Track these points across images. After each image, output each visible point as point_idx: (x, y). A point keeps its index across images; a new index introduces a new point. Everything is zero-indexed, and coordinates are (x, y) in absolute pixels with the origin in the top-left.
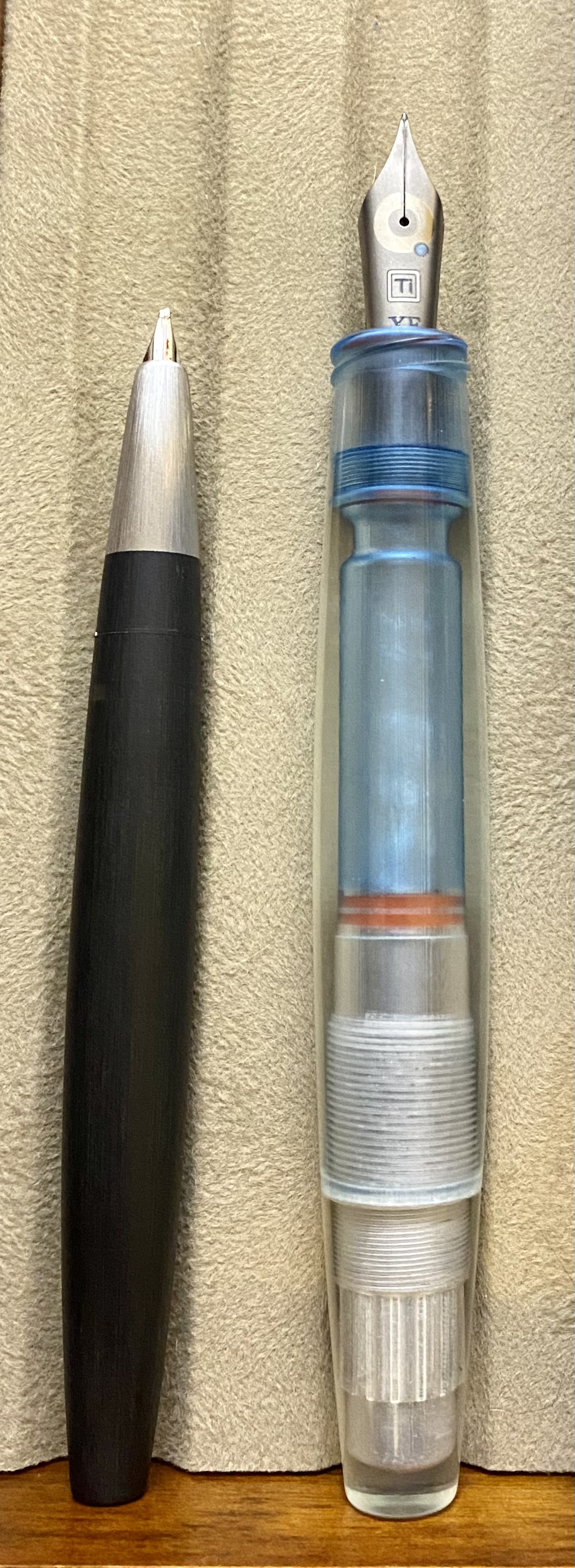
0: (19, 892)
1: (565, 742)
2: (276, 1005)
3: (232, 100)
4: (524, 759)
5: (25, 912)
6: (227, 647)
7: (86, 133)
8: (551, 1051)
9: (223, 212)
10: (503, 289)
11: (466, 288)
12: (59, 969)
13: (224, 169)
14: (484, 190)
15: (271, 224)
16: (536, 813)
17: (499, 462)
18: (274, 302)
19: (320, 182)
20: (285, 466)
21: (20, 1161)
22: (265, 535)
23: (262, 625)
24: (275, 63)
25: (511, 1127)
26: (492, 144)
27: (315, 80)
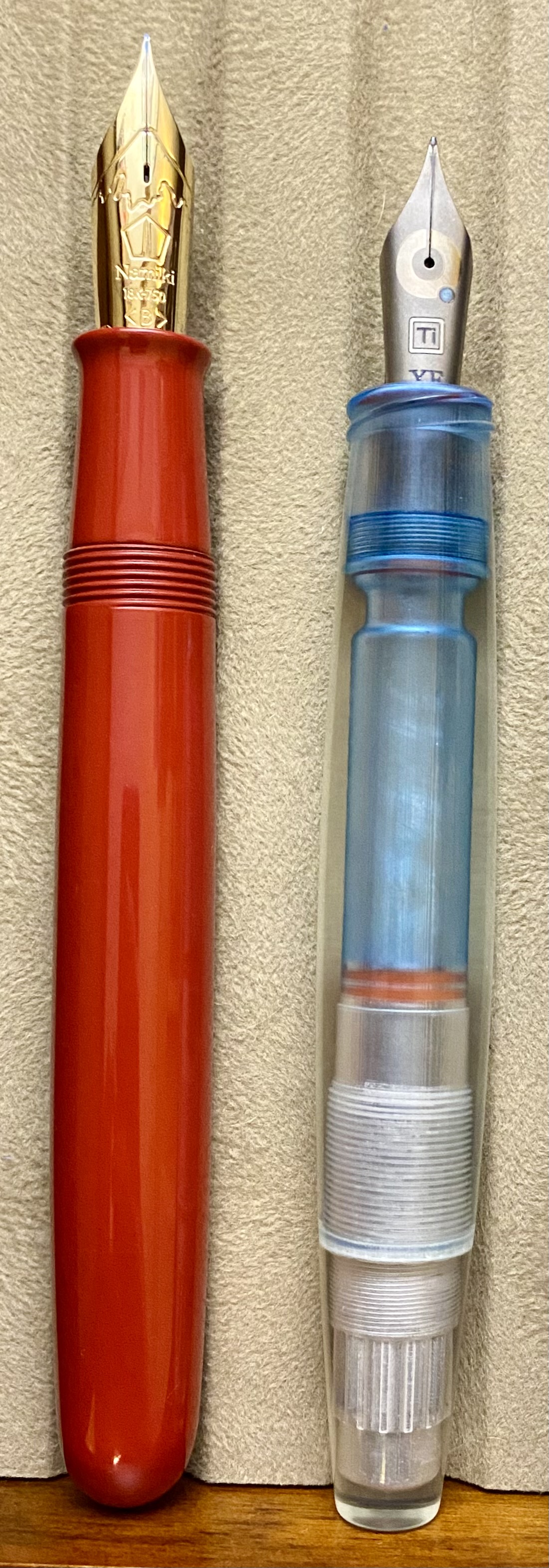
3: (228, 121)
4: (532, 834)
9: (219, 249)
14: (502, 222)
15: (272, 263)
18: (276, 350)
19: (324, 215)
22: (269, 603)
23: (265, 696)
24: (274, 78)
25: (512, 1187)
27: (317, 95)
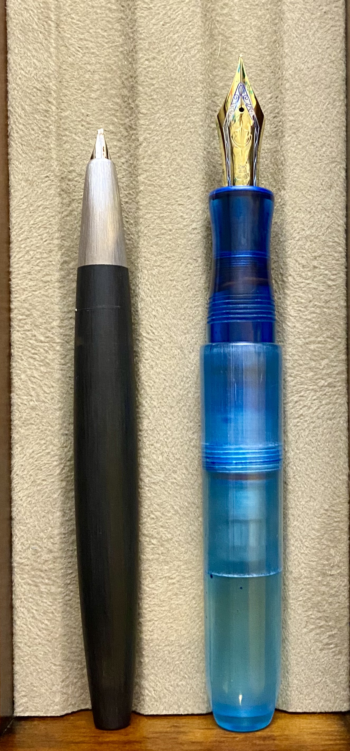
0: (45, 444)
2: (179, 498)
5: (49, 453)
6: (147, 316)
7: (56, 26)
10: (292, 115)
12: (68, 481)
20: (175, 217)
26: (285, 30)
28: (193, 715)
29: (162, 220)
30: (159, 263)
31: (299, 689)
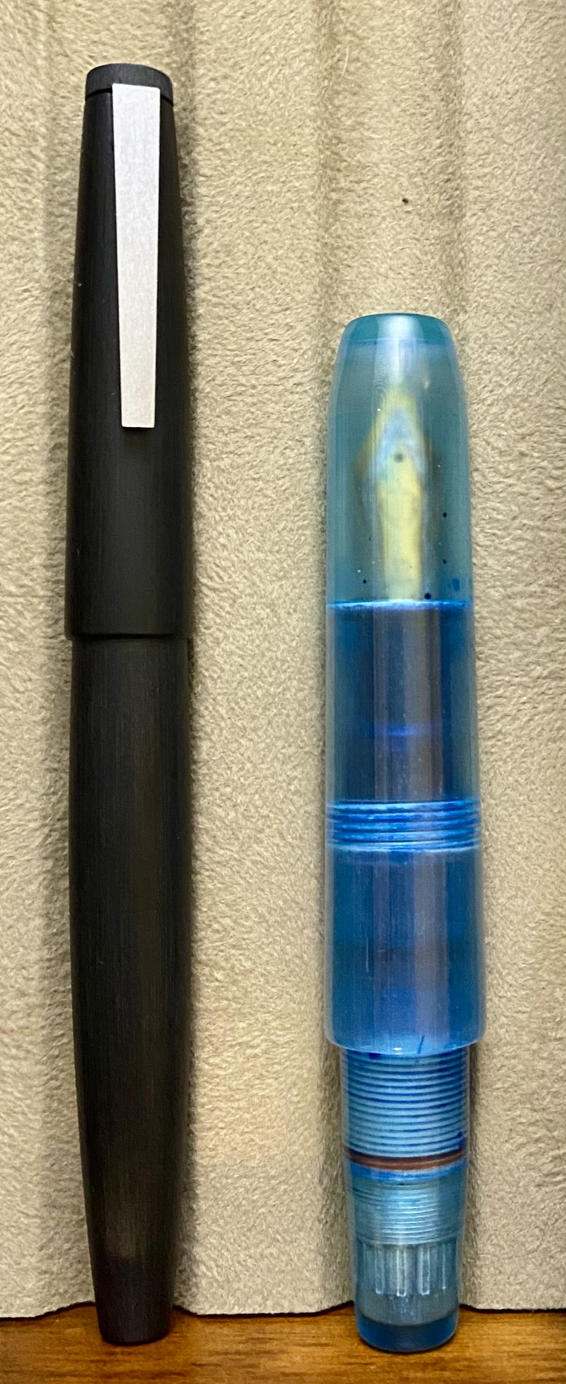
0: (14, 787)
1: (546, 633)
5: (21, 806)
6: (209, 545)
7: (47, 18)
8: (533, 929)
10: (479, 177)
11: (441, 176)
12: (57, 860)
13: (191, 55)
16: (517, 703)
17: (476, 355)
20: (262, 363)
21: (27, 1039)
26: (466, 25)
28: (291, 1315)
29: (239, 369)
30: (231, 448)
31: (497, 1264)
